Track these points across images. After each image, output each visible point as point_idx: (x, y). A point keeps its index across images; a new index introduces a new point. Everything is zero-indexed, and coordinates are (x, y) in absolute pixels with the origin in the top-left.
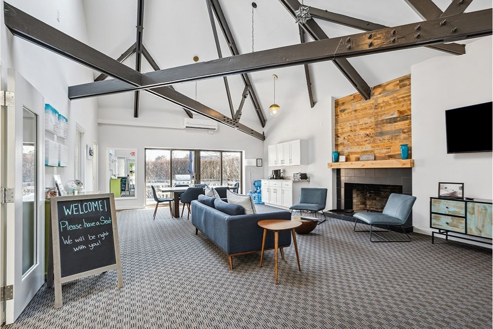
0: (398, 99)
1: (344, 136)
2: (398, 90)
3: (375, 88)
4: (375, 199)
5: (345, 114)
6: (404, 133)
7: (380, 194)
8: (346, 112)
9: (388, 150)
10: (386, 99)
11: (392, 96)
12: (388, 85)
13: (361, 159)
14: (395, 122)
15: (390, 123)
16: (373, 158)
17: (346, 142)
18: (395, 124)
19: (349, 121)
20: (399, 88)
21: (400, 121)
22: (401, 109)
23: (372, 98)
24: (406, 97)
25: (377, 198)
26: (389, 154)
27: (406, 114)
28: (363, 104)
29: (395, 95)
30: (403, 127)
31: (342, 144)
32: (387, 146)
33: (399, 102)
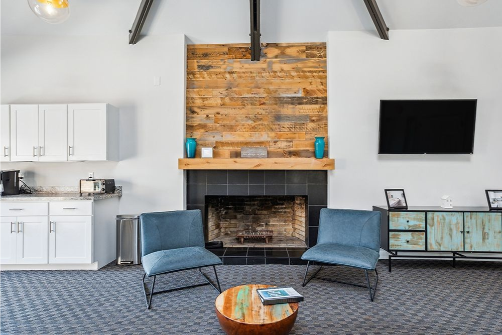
0: (303, 72)
1: (207, 112)
2: (304, 60)
3: (268, 45)
4: (235, 218)
5: (210, 74)
6: (313, 121)
7: (243, 209)
8: (211, 70)
9: (288, 144)
10: (286, 67)
11: (294, 65)
12: (288, 47)
13: (243, 154)
14: (300, 104)
15: (292, 104)
16: (266, 154)
17: (210, 123)
18: (300, 106)
19: (217, 87)
20: (305, 57)
21: (306, 103)
22: (309, 88)
23: (262, 59)
24: (315, 72)
25: (239, 216)
26: (291, 149)
27: (316, 96)
28: (246, 66)
29: (300, 65)
30: (311, 114)
31: (203, 126)
32: (287, 137)
33: (307, 78)
